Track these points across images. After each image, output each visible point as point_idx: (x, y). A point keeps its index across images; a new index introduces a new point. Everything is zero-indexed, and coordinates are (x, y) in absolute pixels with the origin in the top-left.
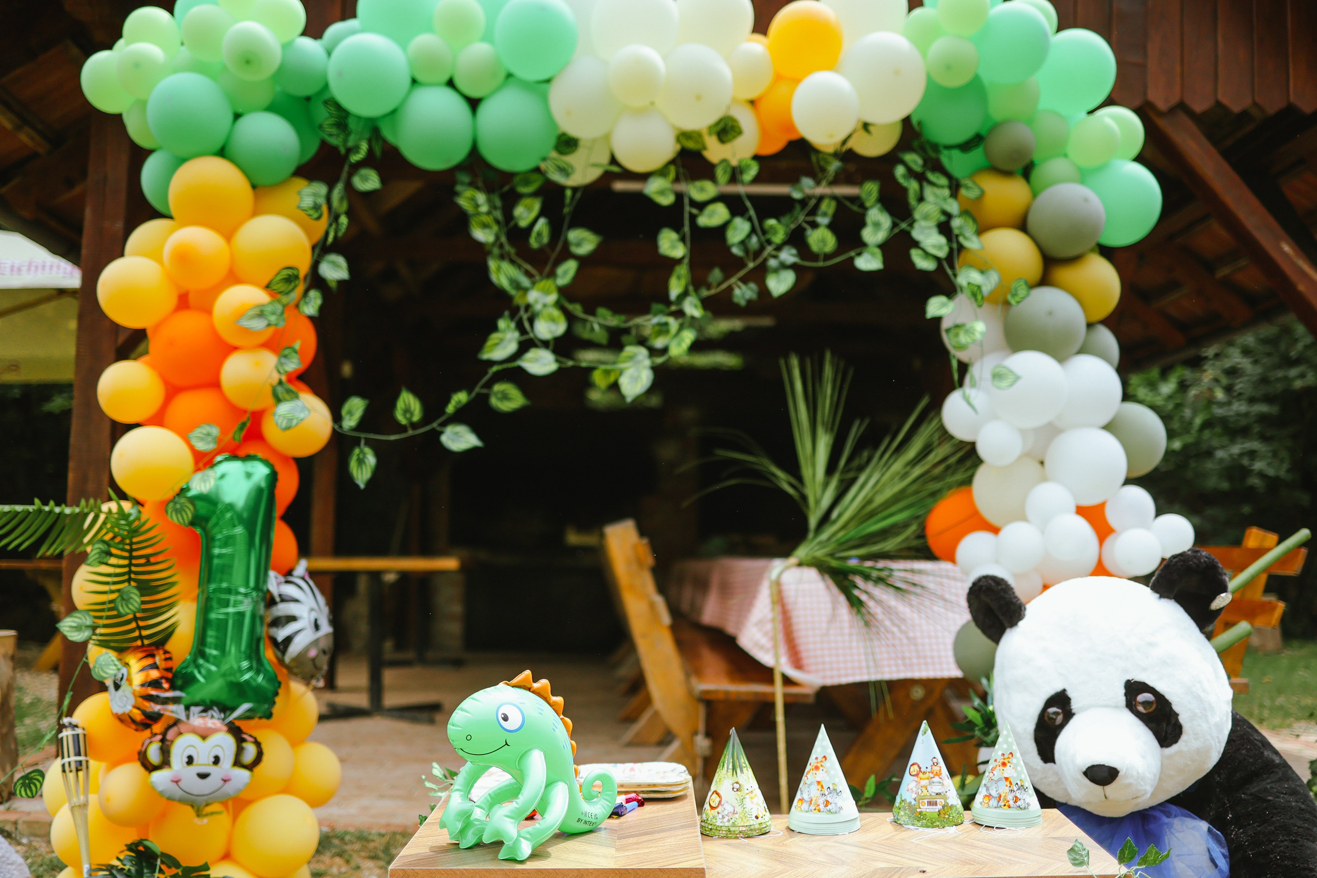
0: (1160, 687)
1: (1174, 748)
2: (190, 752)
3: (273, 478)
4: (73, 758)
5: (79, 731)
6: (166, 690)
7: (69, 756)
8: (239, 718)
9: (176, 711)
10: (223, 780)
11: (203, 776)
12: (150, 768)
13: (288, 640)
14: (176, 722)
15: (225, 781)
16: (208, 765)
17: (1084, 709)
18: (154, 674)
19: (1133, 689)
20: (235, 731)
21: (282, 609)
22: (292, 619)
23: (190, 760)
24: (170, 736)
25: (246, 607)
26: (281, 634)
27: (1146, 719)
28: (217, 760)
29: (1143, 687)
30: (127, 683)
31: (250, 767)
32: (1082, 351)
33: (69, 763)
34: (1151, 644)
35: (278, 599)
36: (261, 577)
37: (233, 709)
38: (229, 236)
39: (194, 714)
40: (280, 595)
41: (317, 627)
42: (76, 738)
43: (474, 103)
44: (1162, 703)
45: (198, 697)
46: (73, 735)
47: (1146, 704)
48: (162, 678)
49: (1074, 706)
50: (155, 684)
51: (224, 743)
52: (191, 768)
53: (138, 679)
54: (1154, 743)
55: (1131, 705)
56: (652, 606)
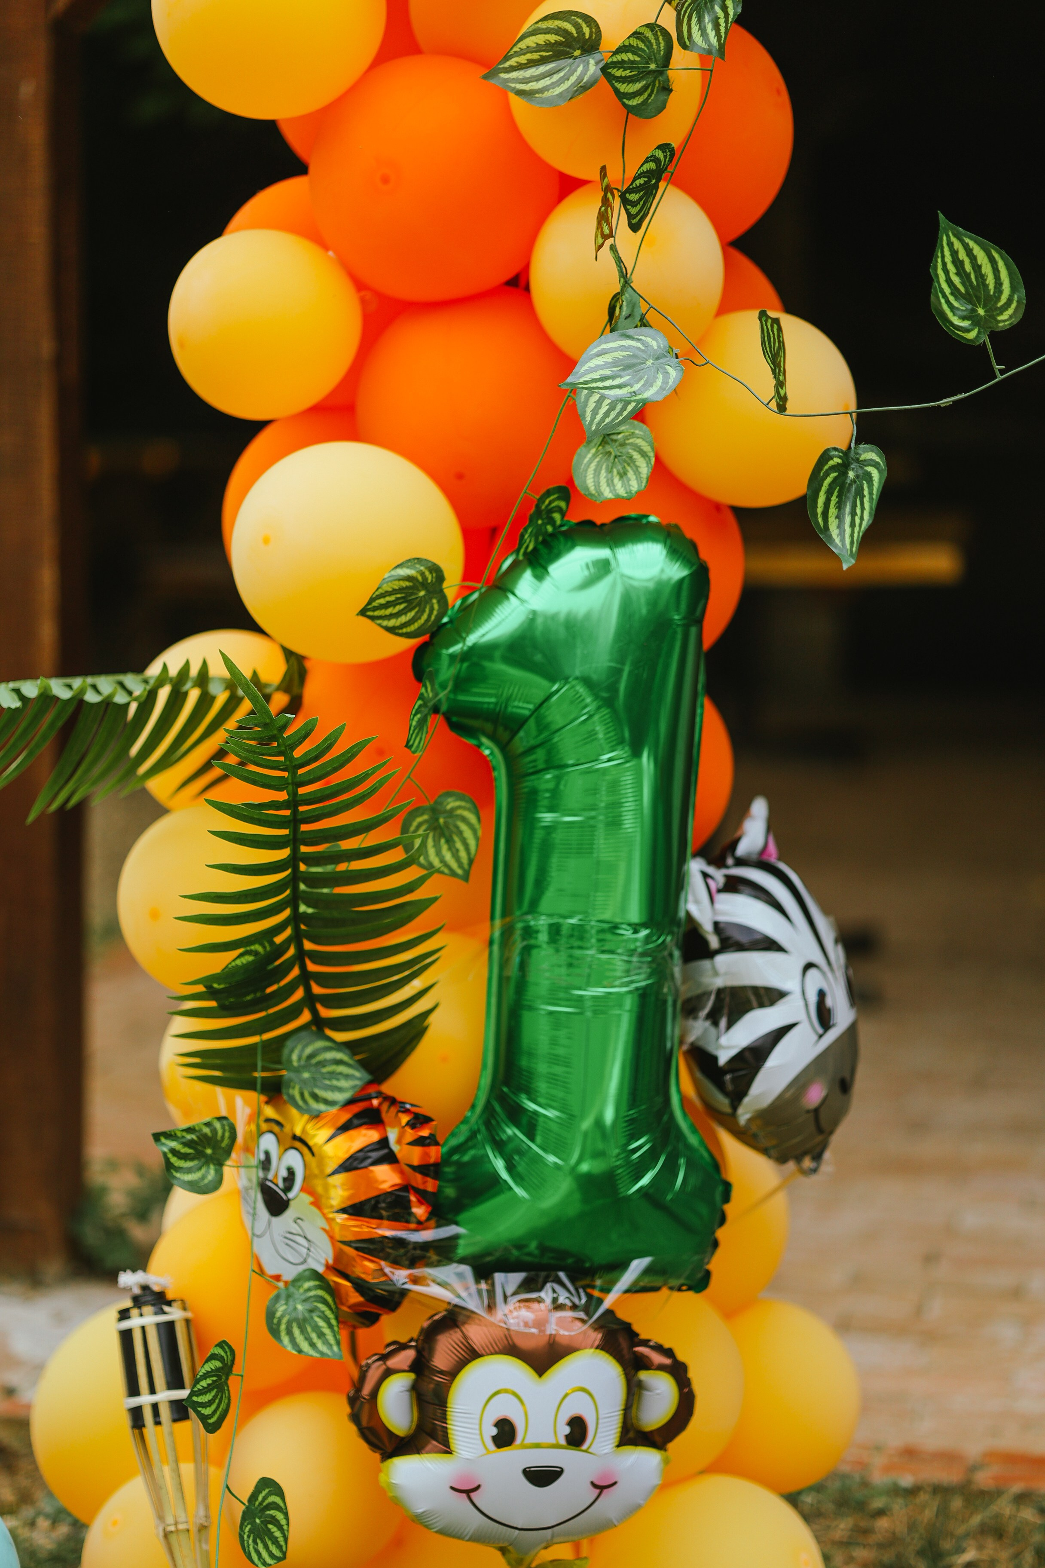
2: (505, 1408)
4: (164, 1396)
5: (174, 1314)
6: (421, 1225)
7: (153, 1391)
9: (453, 1282)
10: (593, 1484)
11: (540, 1476)
12: (387, 1445)
13: (747, 1058)
14: (455, 1318)
15: (601, 1488)
16: (557, 1446)
20: (620, 1338)
21: (728, 969)
22: (760, 996)
23: (505, 1432)
26: (731, 1042)
28: (577, 1430)
30: (307, 1198)
31: (661, 1437)
33: (155, 1407)
35: (714, 942)
39: (505, 1298)
40: (717, 927)
42: (168, 1330)
45: (508, 1240)
46: (158, 1325)
48: (406, 1188)
52: (506, 1453)
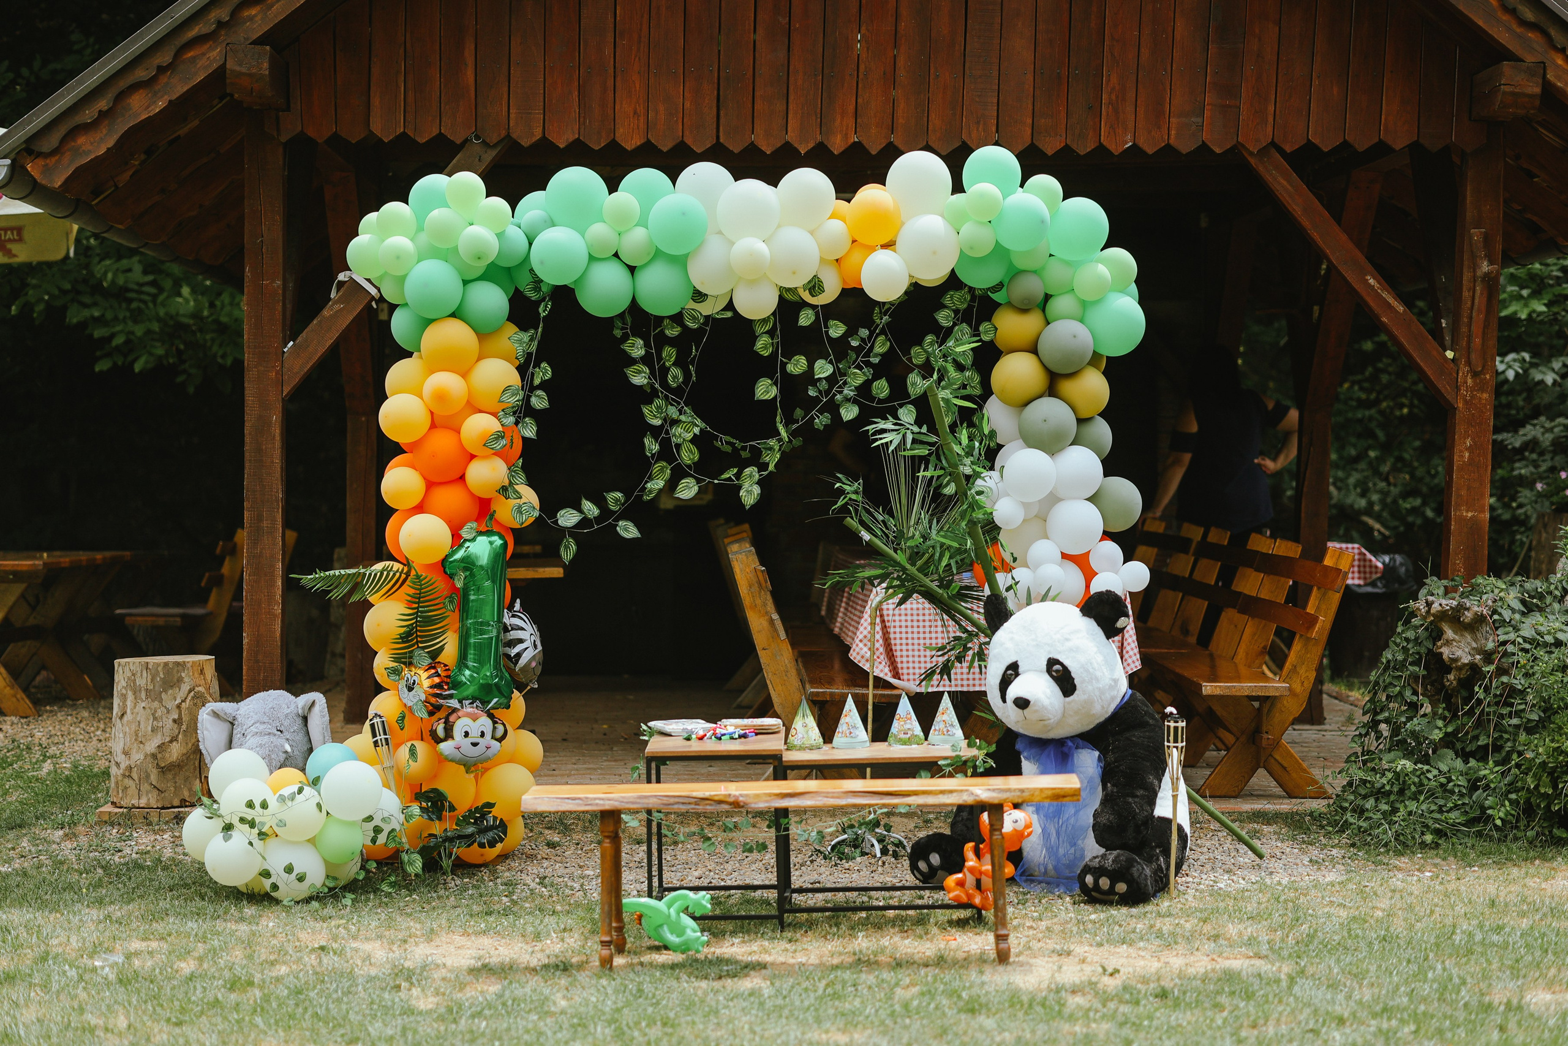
0: (1066, 663)
1: (1072, 698)
2: (466, 729)
3: (505, 545)
4: (382, 737)
6: (446, 690)
8: (493, 708)
9: (454, 703)
10: (486, 748)
11: (475, 744)
12: (438, 741)
13: (519, 655)
14: (455, 710)
15: (488, 748)
16: (478, 737)
17: (1024, 672)
18: (437, 680)
19: (1052, 663)
20: (491, 716)
21: (514, 635)
22: (521, 641)
23: (467, 734)
24: (452, 719)
25: (494, 633)
26: (514, 652)
27: (1057, 680)
28: (483, 735)
29: (1057, 662)
30: (418, 686)
31: (500, 740)
32: (1074, 443)
34: (1067, 640)
35: (510, 629)
36: (500, 616)
37: (489, 702)
38: (464, 375)
40: (511, 626)
41: (535, 646)
42: (382, 723)
43: (632, 269)
44: (1066, 671)
45: (465, 694)
47: (1057, 671)
48: (442, 682)
49: (1020, 670)
50: (438, 686)
51: (485, 722)
52: (466, 740)
53: (426, 684)
54: (1060, 693)
55: (1049, 670)
56: (771, 622)
